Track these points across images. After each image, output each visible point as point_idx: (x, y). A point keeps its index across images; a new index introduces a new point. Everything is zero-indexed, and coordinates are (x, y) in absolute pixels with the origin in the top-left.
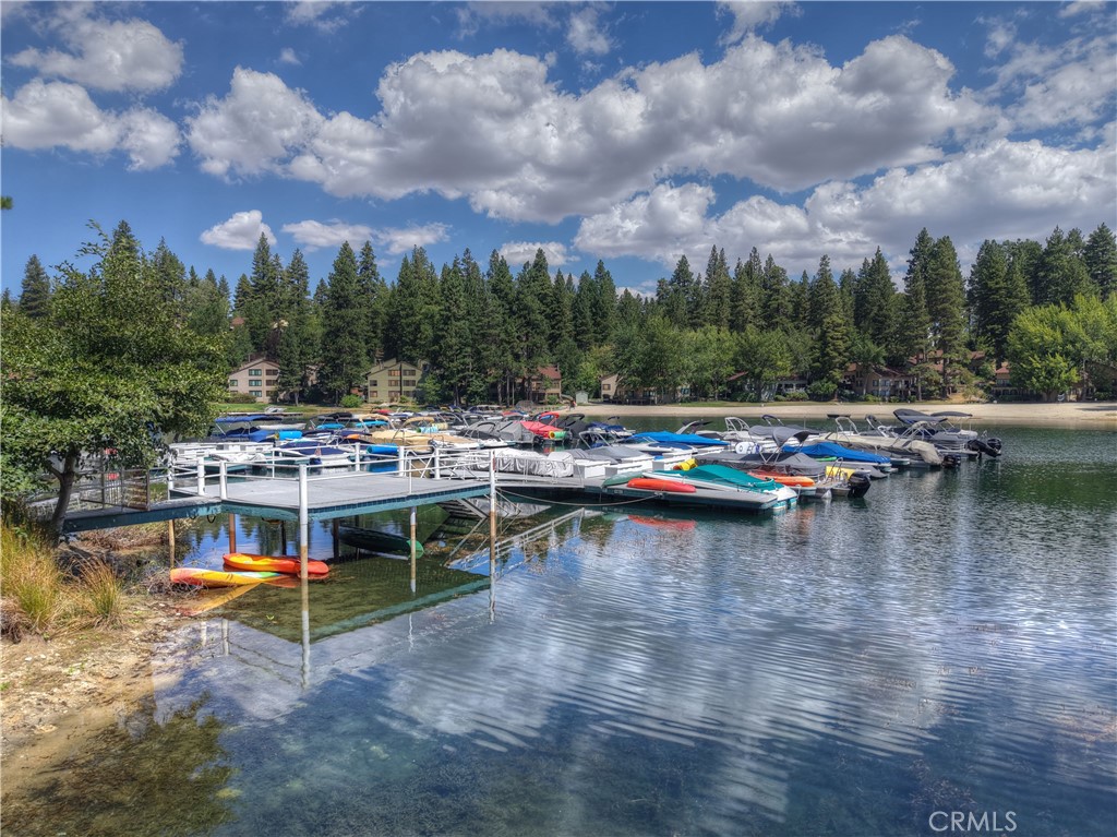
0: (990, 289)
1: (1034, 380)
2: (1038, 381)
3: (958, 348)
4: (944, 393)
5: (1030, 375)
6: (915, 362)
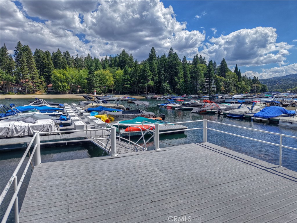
0: (44, 63)
1: (60, 88)
2: (61, 89)
3: (37, 79)
4: (34, 92)
5: (58, 87)
6: (24, 82)
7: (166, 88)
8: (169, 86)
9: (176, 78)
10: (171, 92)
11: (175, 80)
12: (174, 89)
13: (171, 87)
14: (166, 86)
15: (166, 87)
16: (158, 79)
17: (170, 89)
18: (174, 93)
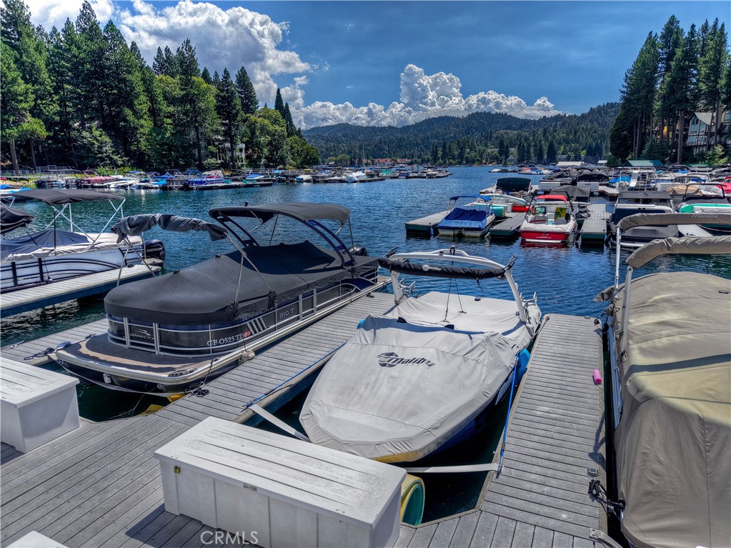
7: (100, 147)
8: (106, 139)
9: (128, 111)
10: (120, 163)
11: (125, 120)
12: (128, 153)
13: (115, 145)
14: (97, 140)
15: (97, 144)
16: (59, 113)
17: (113, 153)
18: (133, 166)
